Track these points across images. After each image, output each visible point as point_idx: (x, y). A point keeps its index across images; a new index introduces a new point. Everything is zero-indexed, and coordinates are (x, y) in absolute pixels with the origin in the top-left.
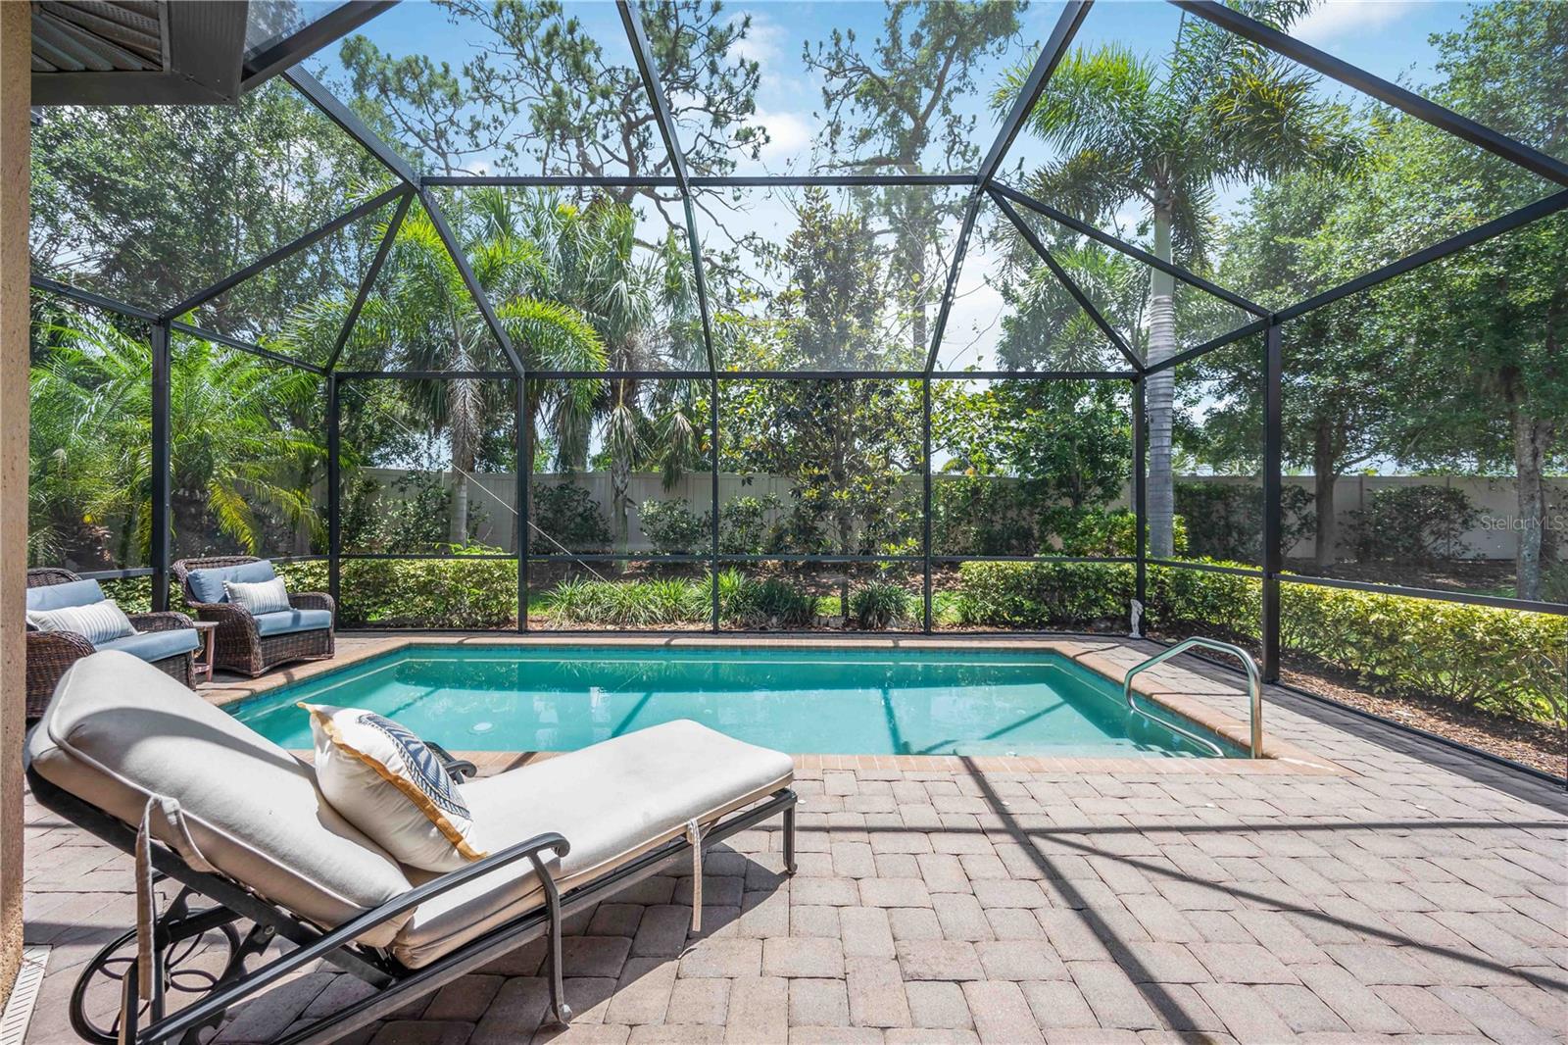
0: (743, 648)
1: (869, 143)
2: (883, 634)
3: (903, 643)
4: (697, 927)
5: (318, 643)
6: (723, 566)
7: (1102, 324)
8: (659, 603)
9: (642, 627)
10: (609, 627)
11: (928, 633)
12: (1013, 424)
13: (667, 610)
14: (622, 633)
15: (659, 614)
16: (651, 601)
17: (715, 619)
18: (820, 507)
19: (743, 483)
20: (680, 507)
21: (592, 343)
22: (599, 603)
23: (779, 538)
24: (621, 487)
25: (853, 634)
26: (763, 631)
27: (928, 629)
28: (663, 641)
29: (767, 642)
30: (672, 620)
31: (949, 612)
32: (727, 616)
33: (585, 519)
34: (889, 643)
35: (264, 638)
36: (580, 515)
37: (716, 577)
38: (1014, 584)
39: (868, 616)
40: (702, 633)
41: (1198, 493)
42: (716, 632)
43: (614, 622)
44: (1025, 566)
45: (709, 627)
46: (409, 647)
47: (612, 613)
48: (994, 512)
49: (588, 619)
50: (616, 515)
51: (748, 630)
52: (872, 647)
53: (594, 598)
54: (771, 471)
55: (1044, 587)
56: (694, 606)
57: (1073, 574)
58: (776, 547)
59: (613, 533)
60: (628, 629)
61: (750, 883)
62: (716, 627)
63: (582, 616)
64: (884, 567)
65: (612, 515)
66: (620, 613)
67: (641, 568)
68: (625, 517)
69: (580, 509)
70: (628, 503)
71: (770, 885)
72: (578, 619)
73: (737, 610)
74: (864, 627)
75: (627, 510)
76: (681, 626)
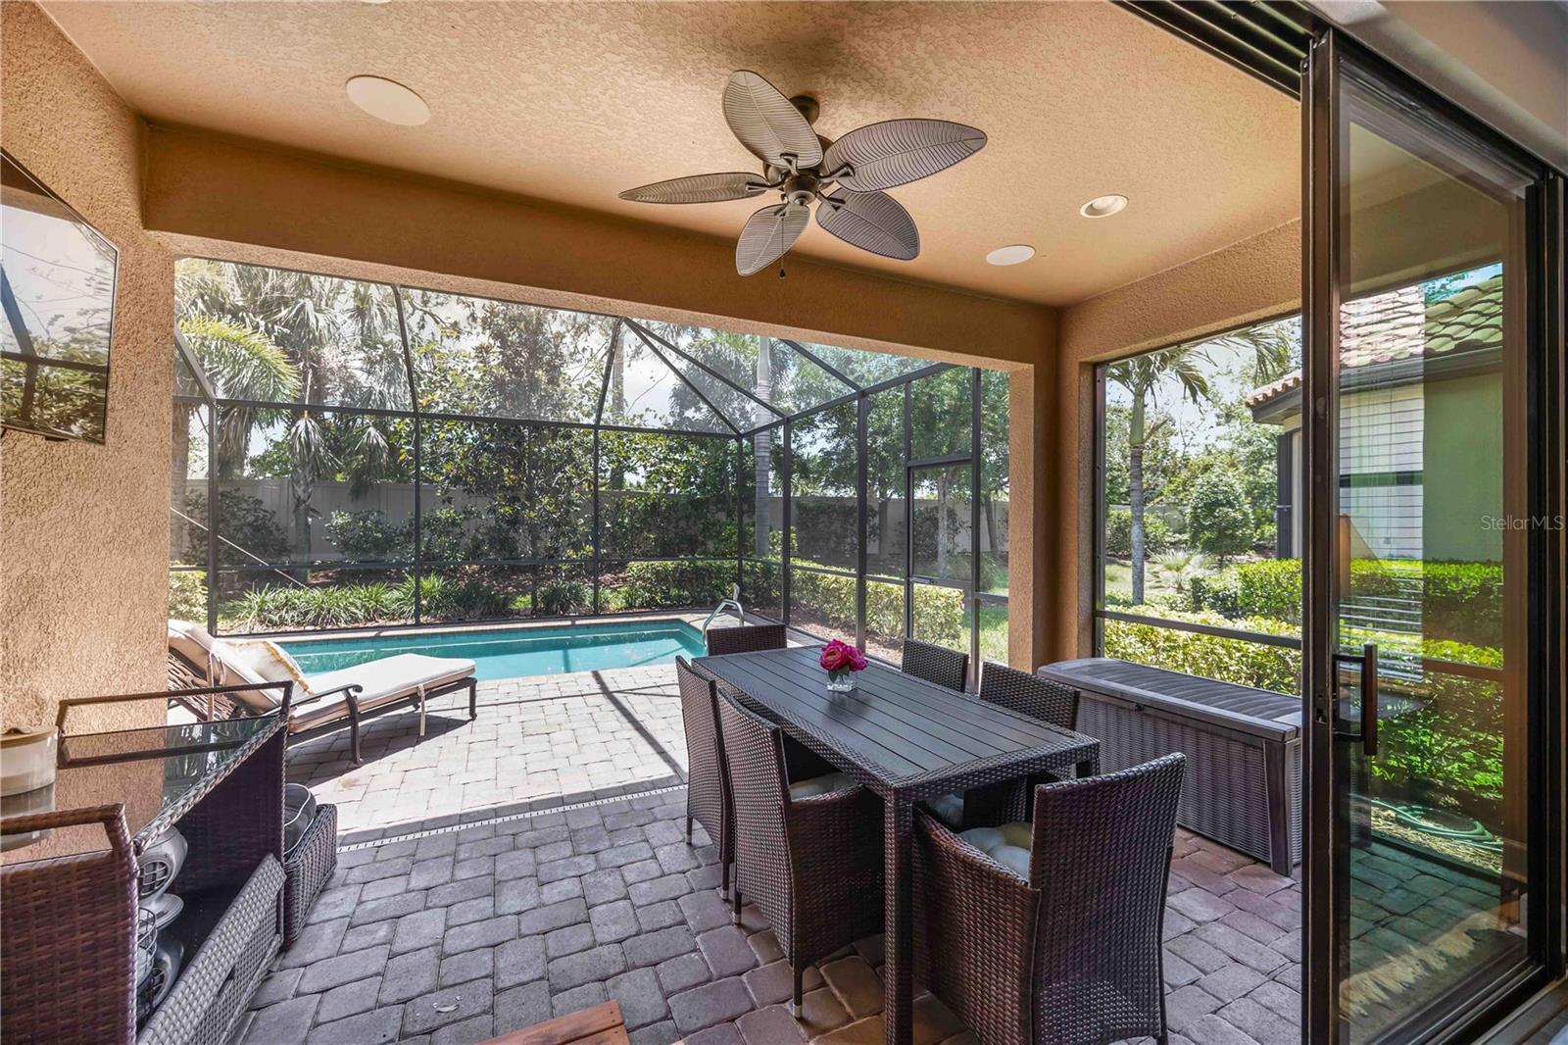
2: (564, 618)
3: (577, 623)
4: (422, 734)
6: (421, 570)
7: (738, 389)
8: (359, 605)
9: (343, 625)
10: (309, 628)
11: (596, 615)
12: (677, 456)
13: (367, 610)
14: (323, 631)
15: (360, 614)
16: (352, 604)
17: (416, 616)
18: (514, 521)
19: (444, 502)
20: (375, 516)
21: (283, 367)
22: (294, 609)
23: (477, 546)
24: (303, 496)
25: (539, 619)
26: (461, 622)
27: (598, 610)
29: (464, 629)
30: (371, 620)
31: (616, 602)
32: (427, 613)
33: (256, 529)
34: (569, 623)
36: (249, 524)
37: (418, 582)
38: (661, 577)
39: (553, 605)
40: (405, 626)
41: (811, 509)
42: (418, 625)
43: (313, 624)
44: (670, 564)
45: (410, 622)
47: (310, 616)
48: (669, 523)
49: (283, 622)
50: (297, 525)
51: (446, 622)
52: (556, 627)
53: (288, 605)
54: (470, 491)
55: (681, 579)
56: (395, 606)
57: (702, 568)
58: (474, 554)
59: (291, 541)
60: (329, 627)
61: (450, 725)
62: (418, 621)
63: (276, 618)
64: (564, 568)
65: (292, 525)
66: (318, 616)
67: (326, 576)
68: (307, 526)
69: (251, 519)
70: (311, 513)
71: (462, 723)
72: (271, 621)
73: (438, 608)
74: (548, 614)
75: (310, 520)
76: (381, 622)
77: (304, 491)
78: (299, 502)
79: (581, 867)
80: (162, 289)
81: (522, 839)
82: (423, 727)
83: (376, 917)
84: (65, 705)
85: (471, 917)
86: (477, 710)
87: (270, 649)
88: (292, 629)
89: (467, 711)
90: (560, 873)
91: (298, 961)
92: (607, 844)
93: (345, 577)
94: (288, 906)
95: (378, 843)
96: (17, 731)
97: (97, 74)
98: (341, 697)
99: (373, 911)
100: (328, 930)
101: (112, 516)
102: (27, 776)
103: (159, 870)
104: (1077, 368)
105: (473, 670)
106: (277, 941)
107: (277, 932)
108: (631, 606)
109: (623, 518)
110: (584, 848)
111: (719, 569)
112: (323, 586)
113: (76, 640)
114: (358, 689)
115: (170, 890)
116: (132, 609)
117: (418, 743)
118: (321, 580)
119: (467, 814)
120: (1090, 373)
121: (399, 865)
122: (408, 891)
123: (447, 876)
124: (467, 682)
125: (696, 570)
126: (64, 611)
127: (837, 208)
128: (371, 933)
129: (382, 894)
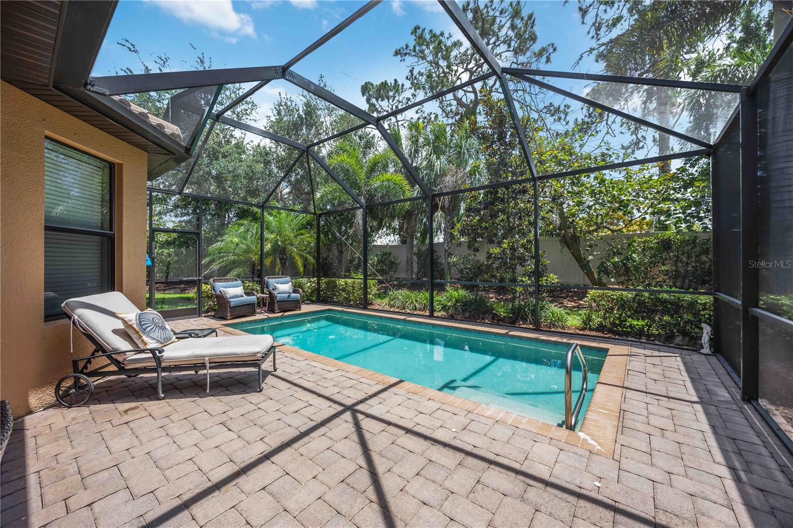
0: (432, 324)
1: (619, 26)
3: (512, 333)
5: (296, 305)
11: (536, 330)
17: (431, 311)
21: (406, 186)
26: (453, 319)
28: (402, 317)
32: (447, 310)
35: (278, 301)
40: (425, 316)
42: (431, 317)
46: (329, 310)
52: (492, 333)
62: (431, 314)
64: (519, 290)
77: (447, 246)
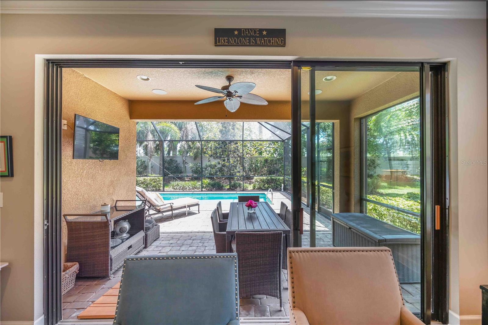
3: (238, 192)
4: (187, 215)
8: (191, 186)
9: (187, 190)
10: (181, 190)
11: (243, 191)
13: (193, 187)
15: (191, 188)
19: (209, 161)
27: (244, 189)
31: (250, 187)
32: (204, 188)
36: (175, 166)
37: (202, 181)
38: (263, 181)
39: (233, 188)
40: (199, 191)
42: (202, 191)
44: (265, 178)
51: (209, 190)
53: (178, 185)
54: (214, 158)
55: (268, 182)
56: (198, 186)
57: (274, 179)
59: (183, 171)
60: (185, 190)
61: (194, 214)
62: (202, 189)
63: (175, 188)
64: (236, 178)
65: (183, 166)
66: (183, 188)
67: (189, 178)
68: (186, 167)
69: (175, 165)
70: (186, 163)
71: (197, 214)
72: (174, 188)
73: (207, 187)
74: (233, 190)
75: (186, 165)
76: (195, 190)
77: (185, 158)
78: (184, 161)
79: (199, 245)
80: (134, 129)
81: (192, 238)
82: (187, 213)
83: (161, 246)
84: (117, 201)
85: (175, 249)
86: (200, 211)
87: (157, 194)
88: (178, 190)
89: (198, 211)
90: (195, 245)
91: (147, 250)
92: (207, 242)
93: (193, 179)
94: (146, 240)
95: (169, 234)
96: (105, 204)
97: (121, 97)
98: (170, 205)
99: (161, 245)
100: (153, 247)
101: (125, 170)
102: (106, 210)
103: (125, 229)
104: (353, 120)
105: (198, 202)
106: (143, 246)
107: (144, 244)
108: (254, 189)
109: (258, 164)
110: (202, 242)
111: (279, 179)
112: (188, 181)
113: (119, 191)
114: (173, 204)
115: (128, 233)
116: (129, 186)
117: (186, 217)
118: (188, 179)
119: (186, 232)
120: (359, 121)
121: (169, 239)
122: (168, 243)
123: (176, 242)
124: (198, 205)
125: (272, 179)
126: (117, 186)
127: (241, 98)
128: (158, 248)
129: (164, 243)
